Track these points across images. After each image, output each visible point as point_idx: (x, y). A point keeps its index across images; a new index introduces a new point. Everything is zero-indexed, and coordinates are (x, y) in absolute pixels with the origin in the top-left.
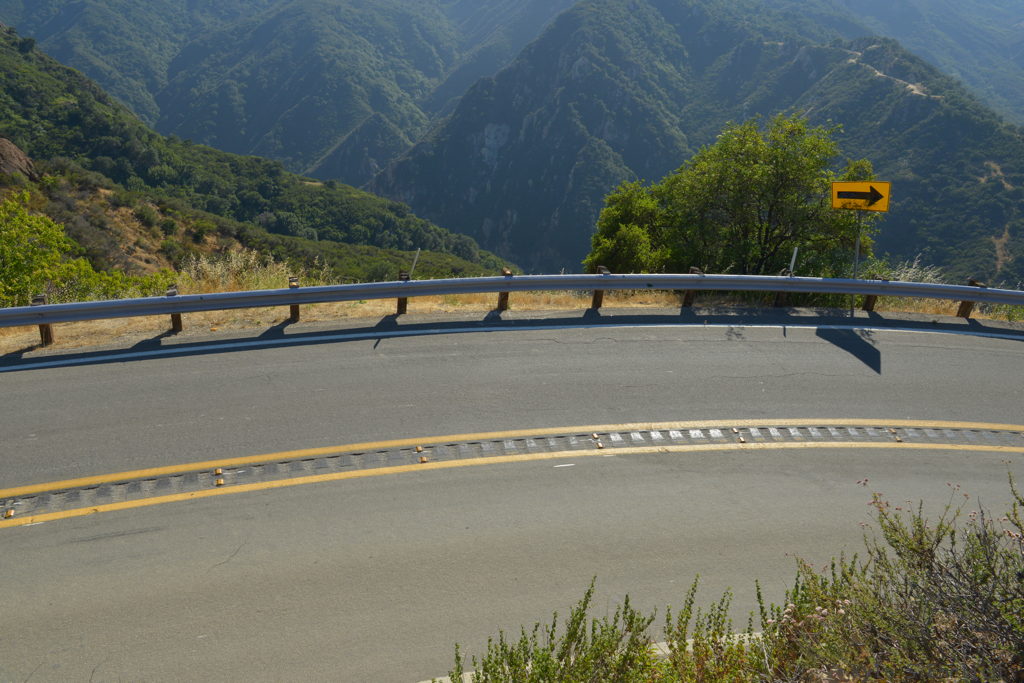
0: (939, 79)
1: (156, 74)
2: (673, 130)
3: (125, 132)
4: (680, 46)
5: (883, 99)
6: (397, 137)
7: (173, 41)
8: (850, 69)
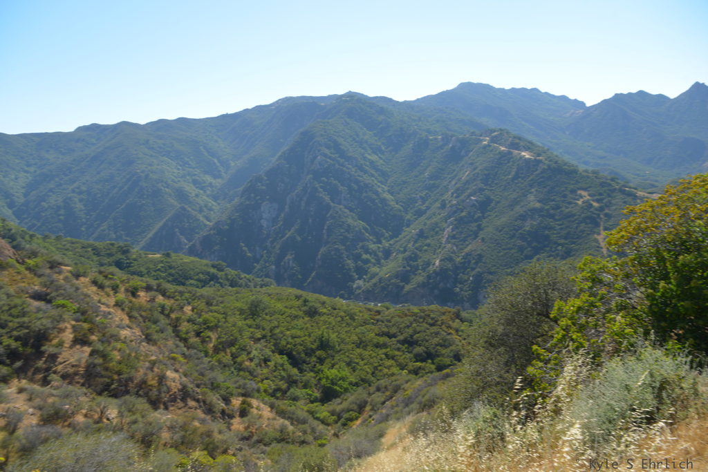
5: (509, 162)
6: (199, 220)
7: (26, 172)
8: (485, 147)
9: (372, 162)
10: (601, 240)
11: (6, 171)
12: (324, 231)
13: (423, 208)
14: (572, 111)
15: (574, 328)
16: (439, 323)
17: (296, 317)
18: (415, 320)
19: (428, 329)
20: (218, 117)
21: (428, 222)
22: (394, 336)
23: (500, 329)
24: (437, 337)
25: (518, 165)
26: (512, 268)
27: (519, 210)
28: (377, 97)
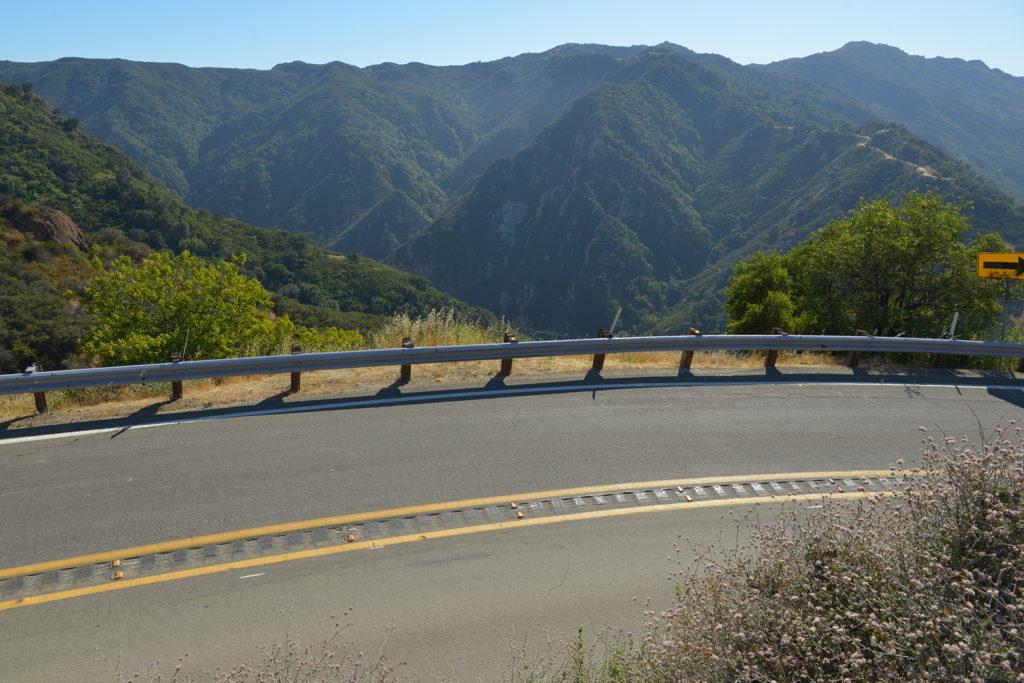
0: (948, 163)
1: (188, 152)
2: (687, 209)
3: (159, 206)
4: (693, 129)
9: (677, 158)
11: (182, 118)
20: (466, 66)
28: (706, 55)
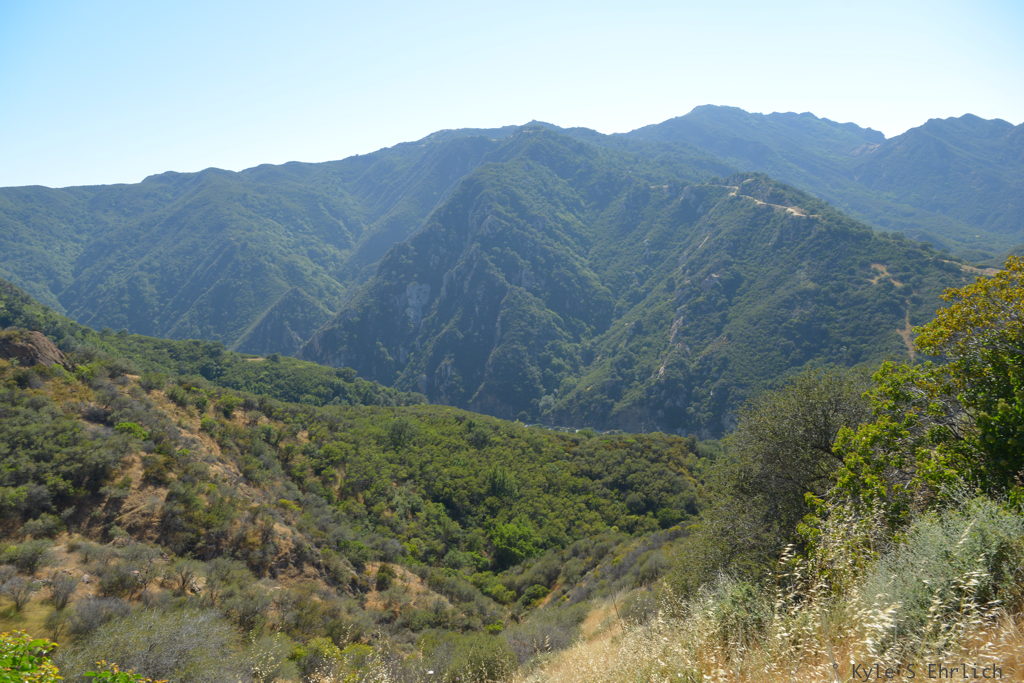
0: (811, 202)
1: (59, 274)
5: (768, 222)
6: (317, 308)
7: (76, 241)
8: (732, 200)
9: (567, 225)
10: (906, 338)
11: (49, 240)
12: (497, 325)
13: (641, 290)
14: (864, 146)
15: (866, 468)
16: (665, 458)
17: (457, 448)
18: (629, 454)
19: (649, 467)
20: (344, 160)
21: (649, 312)
22: (599, 476)
23: (757, 468)
24: (661, 478)
25: (782, 226)
26: (772, 377)
27: (782, 292)
28: (573, 129)
